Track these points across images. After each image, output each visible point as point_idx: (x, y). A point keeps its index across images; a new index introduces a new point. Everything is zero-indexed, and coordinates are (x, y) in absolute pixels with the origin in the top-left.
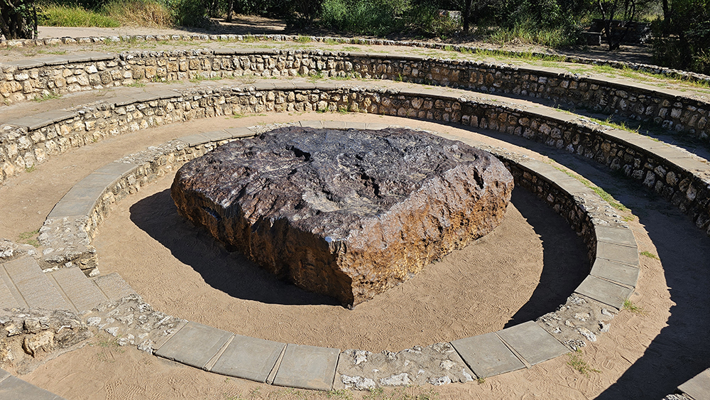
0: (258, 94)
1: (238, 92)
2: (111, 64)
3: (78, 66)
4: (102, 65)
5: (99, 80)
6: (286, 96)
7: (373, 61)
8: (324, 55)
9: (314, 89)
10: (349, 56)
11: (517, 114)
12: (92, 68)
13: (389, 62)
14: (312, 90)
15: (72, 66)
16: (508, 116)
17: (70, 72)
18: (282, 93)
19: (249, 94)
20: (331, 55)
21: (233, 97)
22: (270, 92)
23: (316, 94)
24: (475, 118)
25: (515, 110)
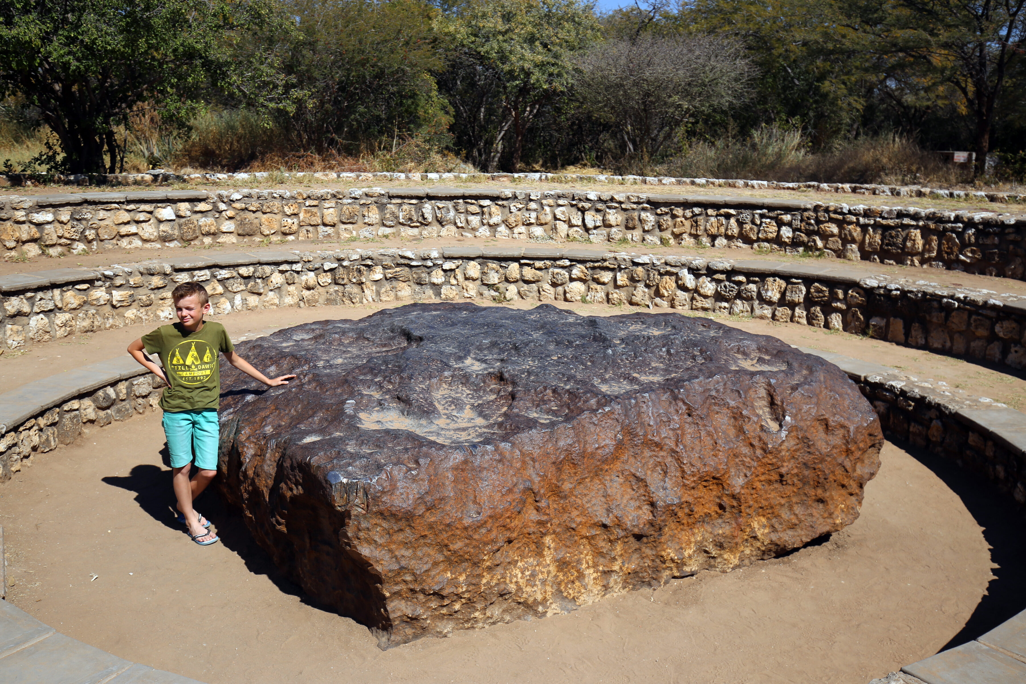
0: (448, 265)
1: (410, 259)
2: (202, 206)
3: (143, 207)
4: (184, 207)
5: (176, 232)
6: (501, 271)
7: (697, 210)
8: (600, 200)
9: (561, 258)
10: (649, 202)
11: (988, 313)
12: (167, 212)
13: (732, 211)
14: (555, 259)
15: (132, 207)
16: (970, 317)
17: (126, 217)
18: (493, 265)
19: (429, 263)
20: (612, 199)
21: (398, 269)
22: (472, 263)
23: (563, 267)
24: (898, 325)
25: (986, 303)
